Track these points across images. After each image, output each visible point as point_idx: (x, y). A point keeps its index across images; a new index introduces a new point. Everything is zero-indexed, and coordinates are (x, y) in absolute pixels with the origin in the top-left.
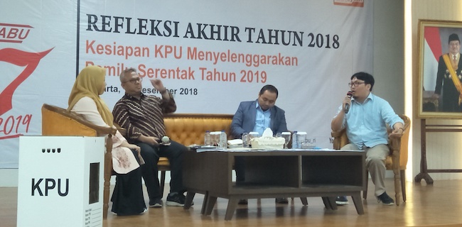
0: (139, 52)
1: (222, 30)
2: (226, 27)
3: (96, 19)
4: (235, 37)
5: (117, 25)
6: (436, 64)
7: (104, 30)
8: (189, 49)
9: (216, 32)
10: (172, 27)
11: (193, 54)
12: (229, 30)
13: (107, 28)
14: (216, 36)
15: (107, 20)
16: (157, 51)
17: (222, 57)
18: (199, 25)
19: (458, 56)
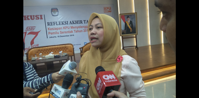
0: (60, 29)
1: (78, 21)
2: (79, 21)
3: (49, 23)
4: (81, 23)
5: (54, 24)
6: (124, 24)
7: (51, 25)
8: (71, 27)
9: (77, 22)
10: (67, 22)
11: (72, 27)
12: (80, 21)
13: (52, 25)
14: (77, 23)
15: (52, 23)
16: (64, 28)
17: (79, 27)
18: (73, 21)
19: (129, 21)
